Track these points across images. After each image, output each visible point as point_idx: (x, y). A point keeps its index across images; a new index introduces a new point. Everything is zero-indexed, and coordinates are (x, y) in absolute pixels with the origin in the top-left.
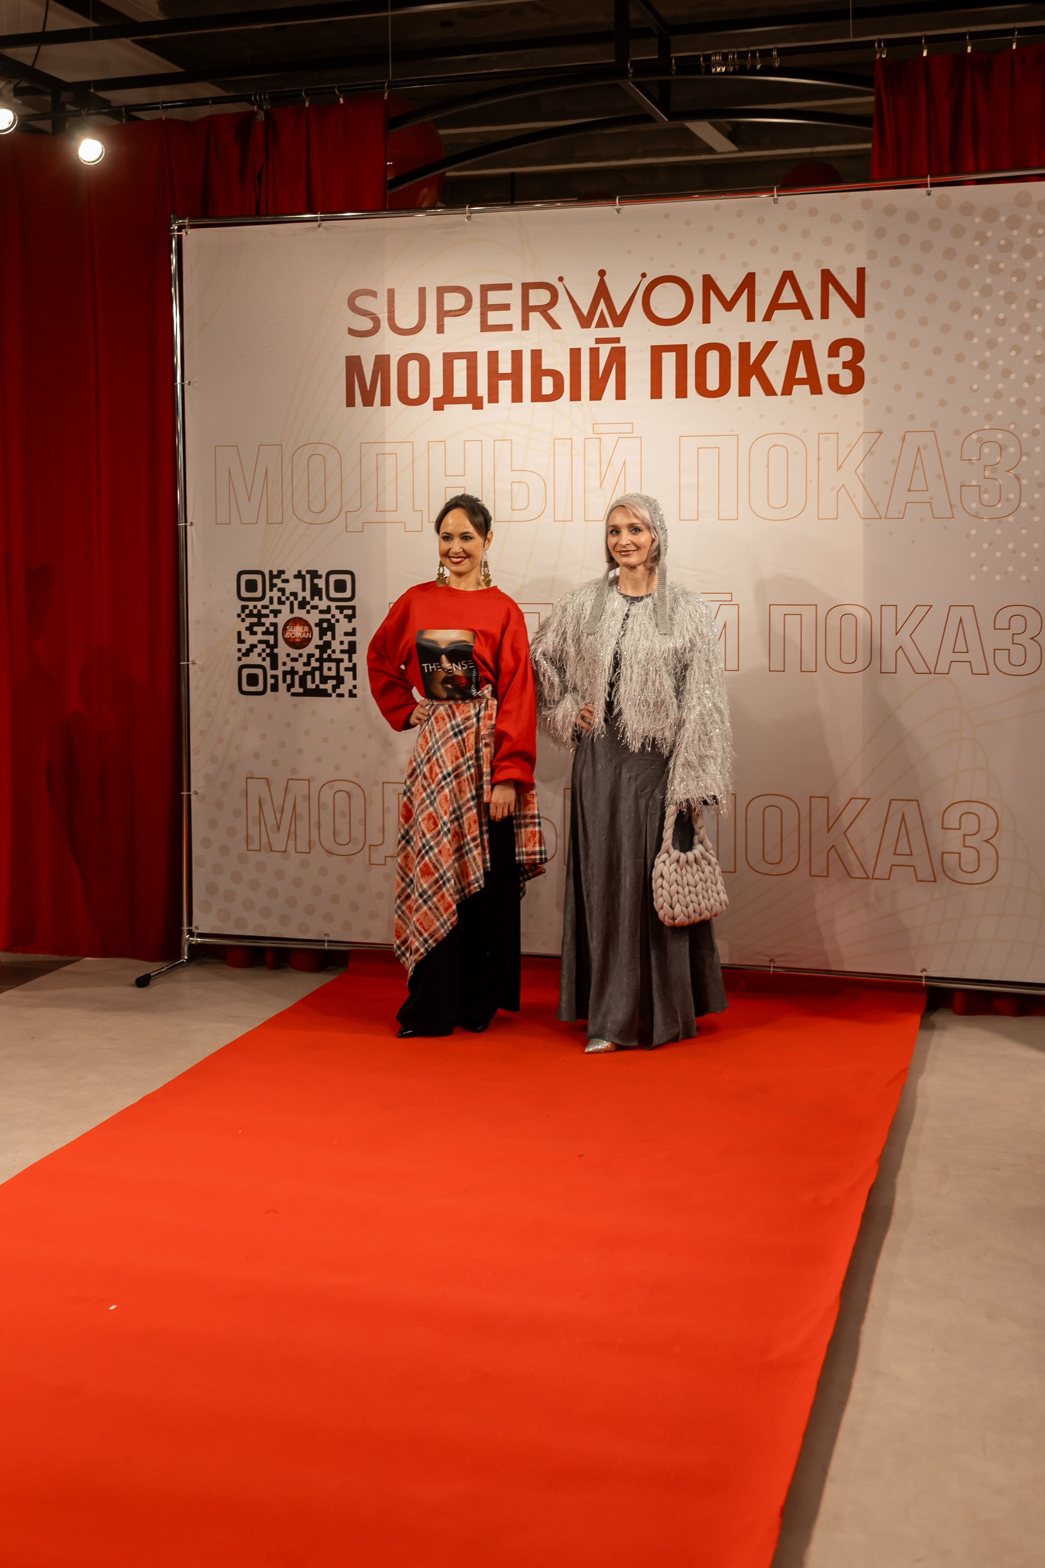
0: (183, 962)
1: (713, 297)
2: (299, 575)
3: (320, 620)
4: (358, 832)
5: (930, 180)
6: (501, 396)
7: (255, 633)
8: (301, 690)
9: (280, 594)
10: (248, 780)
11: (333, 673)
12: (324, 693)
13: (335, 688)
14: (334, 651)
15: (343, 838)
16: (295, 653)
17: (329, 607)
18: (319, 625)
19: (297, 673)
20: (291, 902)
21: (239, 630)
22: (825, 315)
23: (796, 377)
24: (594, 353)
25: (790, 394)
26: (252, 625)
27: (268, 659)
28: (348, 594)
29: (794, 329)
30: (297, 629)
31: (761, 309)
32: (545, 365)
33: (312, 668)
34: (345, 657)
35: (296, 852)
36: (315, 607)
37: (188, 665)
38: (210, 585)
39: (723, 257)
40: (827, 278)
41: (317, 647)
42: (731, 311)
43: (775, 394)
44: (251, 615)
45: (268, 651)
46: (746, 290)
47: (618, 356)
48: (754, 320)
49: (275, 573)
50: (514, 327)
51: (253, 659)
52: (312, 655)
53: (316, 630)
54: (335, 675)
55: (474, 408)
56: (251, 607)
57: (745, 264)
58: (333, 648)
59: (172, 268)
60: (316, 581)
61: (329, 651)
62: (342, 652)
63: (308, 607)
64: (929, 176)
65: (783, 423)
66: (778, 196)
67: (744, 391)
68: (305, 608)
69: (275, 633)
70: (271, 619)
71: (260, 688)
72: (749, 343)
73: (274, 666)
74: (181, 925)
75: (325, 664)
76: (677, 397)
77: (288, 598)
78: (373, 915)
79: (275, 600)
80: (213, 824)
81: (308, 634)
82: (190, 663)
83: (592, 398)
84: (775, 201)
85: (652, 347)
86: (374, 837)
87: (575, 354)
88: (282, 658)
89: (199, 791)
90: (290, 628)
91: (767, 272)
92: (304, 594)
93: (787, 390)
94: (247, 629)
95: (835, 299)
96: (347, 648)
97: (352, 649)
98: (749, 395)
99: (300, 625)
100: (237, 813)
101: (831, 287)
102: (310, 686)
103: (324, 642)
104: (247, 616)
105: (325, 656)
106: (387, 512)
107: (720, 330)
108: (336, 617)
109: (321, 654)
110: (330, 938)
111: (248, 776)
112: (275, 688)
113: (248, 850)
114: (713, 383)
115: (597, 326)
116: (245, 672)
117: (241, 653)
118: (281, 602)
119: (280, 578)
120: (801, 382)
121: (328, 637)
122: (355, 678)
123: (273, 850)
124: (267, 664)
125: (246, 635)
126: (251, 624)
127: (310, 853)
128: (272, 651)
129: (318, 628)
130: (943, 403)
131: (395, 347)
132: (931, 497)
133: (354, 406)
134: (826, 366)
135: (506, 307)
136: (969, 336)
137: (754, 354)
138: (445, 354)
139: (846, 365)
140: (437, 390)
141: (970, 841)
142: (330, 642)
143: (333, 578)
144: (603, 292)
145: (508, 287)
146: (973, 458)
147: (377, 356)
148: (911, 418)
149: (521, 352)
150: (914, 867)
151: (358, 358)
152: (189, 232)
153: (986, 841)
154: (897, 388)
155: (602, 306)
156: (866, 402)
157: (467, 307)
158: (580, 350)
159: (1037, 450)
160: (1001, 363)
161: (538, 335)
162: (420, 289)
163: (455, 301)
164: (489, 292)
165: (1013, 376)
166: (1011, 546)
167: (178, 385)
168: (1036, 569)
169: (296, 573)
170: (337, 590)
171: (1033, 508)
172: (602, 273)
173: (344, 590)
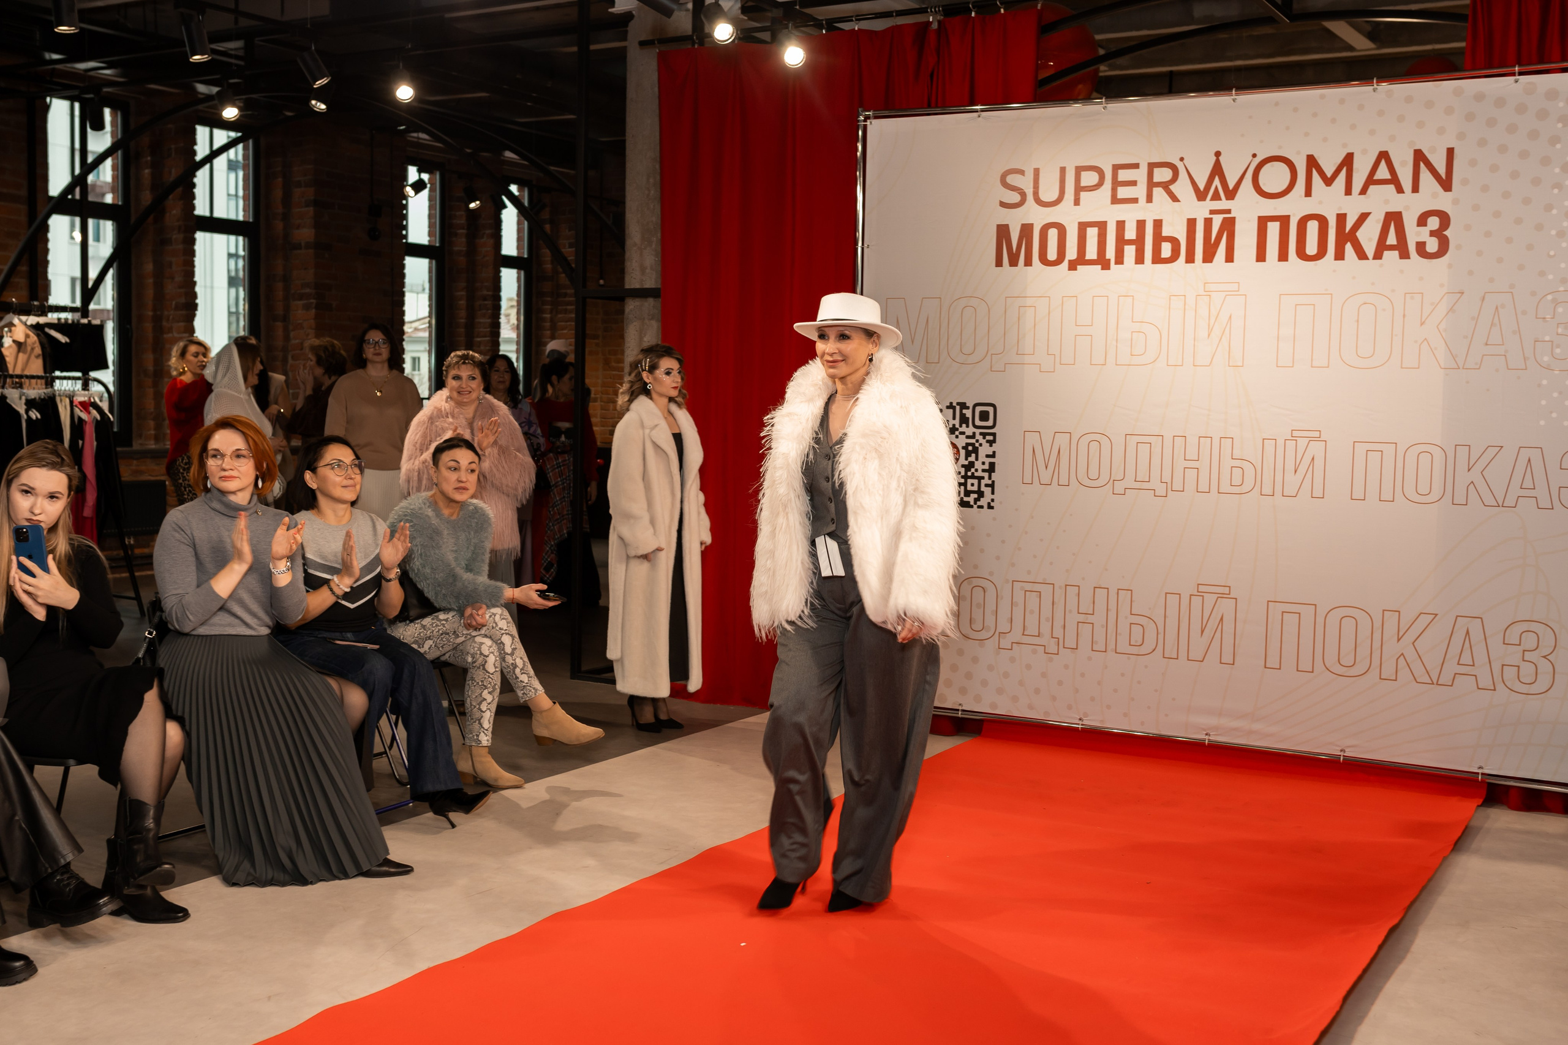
1: (1315, 173)
2: (951, 406)
3: (967, 443)
5: (1519, 70)
6: (1126, 259)
11: (975, 488)
13: (976, 500)
14: (976, 470)
15: (978, 626)
17: (974, 433)
18: (965, 448)
22: (1415, 189)
23: (1388, 243)
24: (1208, 222)
25: (1381, 258)
28: (990, 423)
29: (1387, 202)
31: (1358, 183)
32: (1164, 234)
34: (986, 475)
36: (962, 433)
39: (1325, 140)
40: (1419, 157)
41: (963, 466)
42: (1330, 186)
43: (1368, 259)
46: (1345, 168)
47: (1229, 225)
48: (1350, 194)
50: (1140, 200)
53: (963, 452)
54: (976, 489)
55: (1102, 269)
57: (1344, 145)
58: (976, 467)
59: (858, 154)
60: (964, 411)
61: (973, 470)
62: (984, 471)
63: (957, 433)
64: (1517, 66)
65: (1373, 284)
66: (1377, 85)
67: (1340, 255)
68: (954, 434)
72: (1345, 214)
75: (968, 480)
76: (1279, 260)
78: (1000, 691)
81: (956, 455)
83: (1204, 261)
84: (1375, 90)
85: (1260, 218)
86: (1003, 626)
87: (1191, 223)
91: (1364, 152)
92: (954, 422)
93: (1378, 256)
95: (1425, 175)
96: (987, 468)
97: (992, 469)
98: (1343, 259)
101: (1422, 165)
103: (969, 462)
105: (969, 474)
106: (1025, 355)
107: (1320, 203)
108: (980, 442)
110: (964, 709)
114: (1311, 248)
115: (1212, 199)
120: (1391, 248)
121: (972, 458)
122: (993, 493)
129: (964, 451)
130: (1521, 267)
131: (1038, 217)
132: (1506, 351)
133: (1002, 266)
134: (1414, 234)
135: (1133, 183)
136: (1549, 208)
137: (1349, 224)
138: (1080, 223)
139: (1433, 233)
140: (1071, 253)
141: (1528, 656)
142: (973, 462)
143: (978, 409)
144: (1217, 170)
145: (1136, 166)
146: (1547, 317)
147: (1022, 224)
148: (1491, 280)
149: (1144, 221)
150: (1475, 676)
151: (1007, 226)
152: (873, 123)
153: (1544, 657)
154: (1480, 253)
155: (1217, 182)
156: (1450, 266)
157: (1100, 184)
158: (1195, 220)
161: (1160, 207)
162: (1061, 168)
163: (1090, 179)
164: (1119, 171)
167: (859, 248)
169: (949, 405)
170: (981, 419)
172: (1218, 154)
173: (987, 419)
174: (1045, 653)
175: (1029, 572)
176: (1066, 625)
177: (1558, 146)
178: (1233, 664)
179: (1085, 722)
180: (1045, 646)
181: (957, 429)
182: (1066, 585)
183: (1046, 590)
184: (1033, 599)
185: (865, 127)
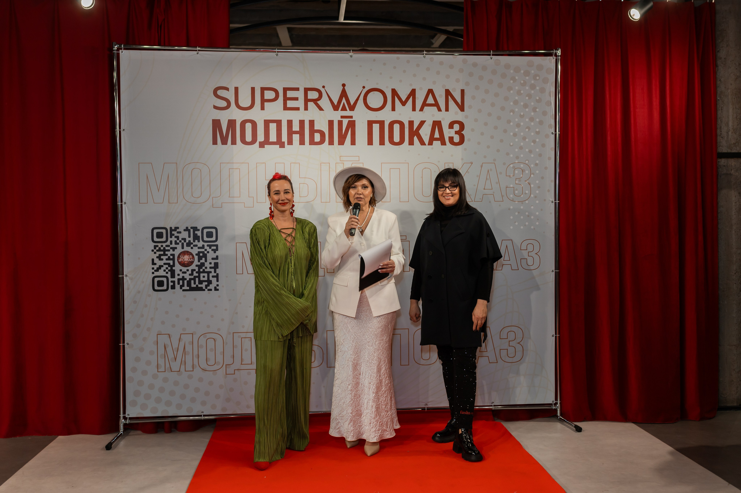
0: (121, 434)
1: (396, 99)
2: (187, 229)
3: (198, 252)
4: (219, 358)
5: (493, 53)
6: (294, 142)
7: (162, 260)
8: (188, 288)
9: (176, 239)
11: (206, 279)
12: (201, 289)
13: (206, 286)
14: (206, 268)
15: (211, 362)
16: (184, 269)
17: (203, 246)
18: (198, 254)
19: (186, 279)
20: (183, 397)
21: (153, 258)
22: (447, 109)
23: (435, 137)
24: (340, 123)
25: (432, 145)
26: (160, 255)
27: (169, 273)
28: (214, 239)
29: (433, 115)
30: (185, 257)
31: (418, 105)
32: (316, 128)
33: (194, 276)
34: (213, 270)
35: (185, 371)
36: (196, 246)
37: (123, 277)
38: (136, 235)
39: (401, 81)
40: (448, 93)
41: (197, 266)
42: (405, 106)
43: (426, 145)
44: (159, 250)
45: (169, 268)
46: (412, 96)
47: (352, 125)
48: (415, 111)
49: (173, 228)
50: (300, 109)
51: (161, 272)
52: (195, 270)
53: (196, 258)
55: (280, 147)
56: (160, 246)
57: (411, 85)
58: (205, 266)
60: (196, 232)
61: (204, 268)
62: (211, 268)
63: (192, 246)
64: (491, 51)
65: (429, 158)
66: (425, 55)
67: (411, 143)
68: (190, 246)
69: (173, 259)
70: (171, 252)
71: (165, 287)
72: (413, 121)
73: (173, 276)
74: (119, 414)
75: (201, 274)
76: (380, 145)
77: (180, 241)
78: (228, 400)
79: (173, 243)
80: (138, 360)
81: (191, 259)
82: (124, 276)
83: (339, 144)
84: (424, 57)
85: (368, 121)
86: (228, 361)
87: (331, 123)
88: (177, 272)
89: (129, 343)
90: (182, 256)
91: (421, 89)
92: (189, 239)
93: (430, 143)
94: (157, 257)
95: (451, 103)
96: (213, 266)
97: (216, 266)
98: (413, 145)
99: (187, 255)
100: (152, 353)
101: (449, 97)
102: (193, 285)
103: (201, 263)
104: (157, 251)
105: (201, 270)
106: (235, 198)
107: (400, 114)
109: (199, 270)
110: (204, 414)
111: (159, 334)
112: (173, 287)
113: (158, 372)
114: (397, 139)
115: (341, 111)
116: (156, 280)
117: (154, 270)
118: (176, 243)
119: (176, 231)
120: (437, 139)
121: (203, 261)
122: (218, 281)
123: (172, 371)
124: (169, 275)
125: (156, 261)
126: (159, 255)
127: (193, 371)
128: (172, 268)
129: (197, 256)
130: (498, 151)
131: (239, 116)
132: (494, 192)
133: (217, 144)
134: (448, 133)
135: (296, 99)
136: (509, 122)
137: (415, 127)
138: (265, 120)
139: (456, 133)
140: (261, 137)
141: (511, 343)
142: (204, 263)
143: (205, 231)
144: (344, 94)
145: (297, 89)
146: (511, 175)
147: (229, 120)
148: (485, 157)
149: (304, 121)
150: (488, 356)
151: (219, 121)
152: (123, 52)
153: (518, 343)
154: (479, 143)
155: (344, 100)
156: (465, 149)
157: (276, 98)
158: (333, 121)
159: (537, 172)
160: (522, 134)
161: (312, 113)
162: (252, 88)
163: (270, 95)
164: (287, 91)
165: (527, 140)
166: (527, 214)
167: (117, 131)
168: (537, 223)
169: (185, 229)
170: (207, 237)
171: (536, 197)
172: (344, 85)
173: (212, 237)
175: (243, 327)
177: (512, 92)
181: (192, 243)
184: (247, 342)
185: (118, 55)
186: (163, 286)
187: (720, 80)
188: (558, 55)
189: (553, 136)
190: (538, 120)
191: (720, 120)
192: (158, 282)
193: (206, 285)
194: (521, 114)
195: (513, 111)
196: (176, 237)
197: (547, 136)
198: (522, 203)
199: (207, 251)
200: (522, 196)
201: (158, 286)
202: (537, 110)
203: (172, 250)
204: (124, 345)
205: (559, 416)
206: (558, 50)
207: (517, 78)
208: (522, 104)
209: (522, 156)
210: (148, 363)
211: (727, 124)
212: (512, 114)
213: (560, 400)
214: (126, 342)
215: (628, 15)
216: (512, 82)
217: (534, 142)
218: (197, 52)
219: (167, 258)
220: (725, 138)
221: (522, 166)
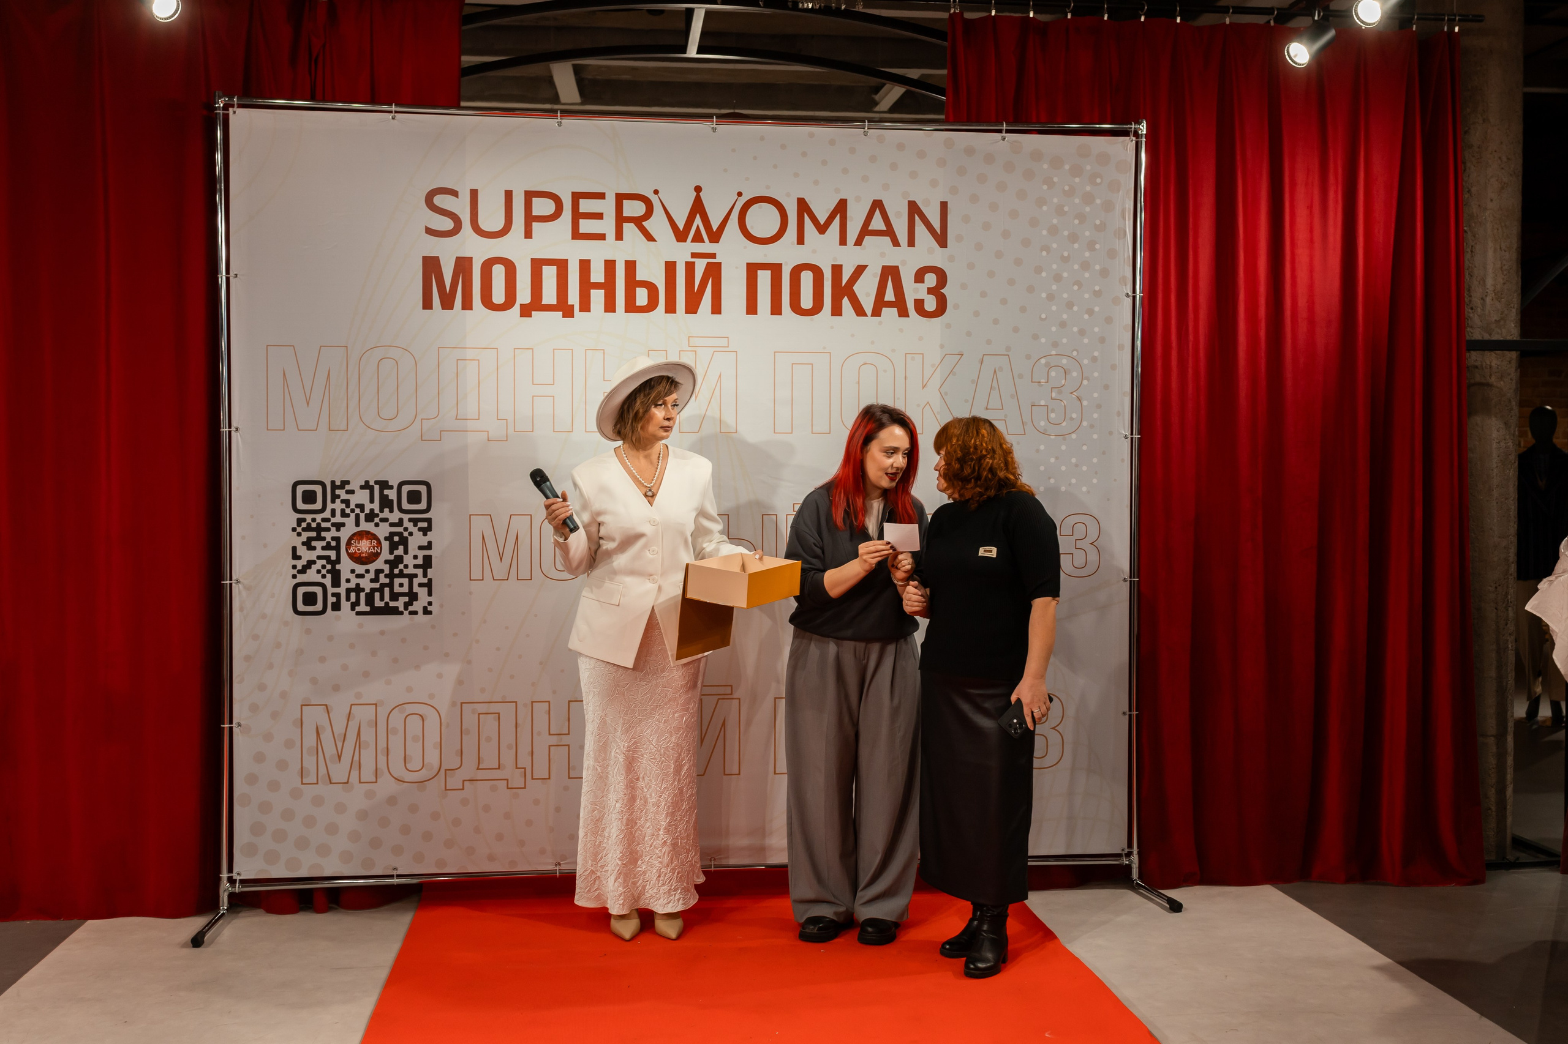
0: (223, 914)
2: (366, 486)
3: (390, 533)
4: (433, 758)
5: (1006, 127)
6: (593, 306)
7: (314, 548)
8: (368, 609)
9: (343, 506)
10: (303, 707)
11: (405, 589)
12: (395, 611)
13: (406, 605)
14: (406, 567)
15: (415, 763)
16: (360, 569)
17: (401, 520)
18: (389, 538)
19: (363, 590)
20: (354, 836)
21: (294, 545)
22: (911, 243)
23: (886, 299)
24: (690, 267)
25: (879, 315)
26: (310, 539)
27: (329, 576)
28: (423, 505)
29: (883, 255)
30: (363, 543)
31: (852, 235)
32: (638, 278)
33: (381, 584)
34: (420, 572)
35: (360, 782)
36: (385, 520)
37: (231, 584)
38: (259, 496)
39: (816, 183)
40: (914, 209)
41: (386, 562)
42: (824, 234)
43: (865, 315)
44: (309, 528)
45: (329, 567)
46: (839, 215)
47: (714, 271)
48: (846, 245)
49: (338, 483)
50: (607, 237)
51: (312, 575)
52: (382, 571)
53: (386, 545)
54: (407, 591)
55: (563, 317)
56: (309, 520)
57: (837, 191)
58: (405, 562)
60: (386, 492)
61: (401, 566)
62: (416, 566)
63: (377, 520)
65: (873, 343)
66: (868, 129)
67: (837, 311)
68: (373, 521)
69: (337, 548)
70: (333, 532)
71: (319, 607)
72: (841, 266)
73: (336, 583)
74: (219, 871)
76: (772, 314)
77: (353, 511)
78: (449, 843)
79: (338, 513)
80: (260, 758)
81: (376, 548)
82: (233, 582)
83: (687, 312)
84: (867, 134)
85: (748, 264)
86: (451, 761)
87: (670, 267)
88: (345, 574)
89: (242, 723)
90: (355, 542)
91: (858, 199)
92: (372, 506)
93: (876, 312)
94: (303, 544)
95: (920, 227)
96: (421, 563)
97: (427, 563)
98: (841, 315)
99: (367, 540)
100: (289, 744)
101: (917, 217)
102: (378, 603)
103: (395, 556)
104: (304, 530)
105: (396, 571)
106: (468, 421)
107: (814, 251)
109: (391, 570)
110: (400, 872)
111: (305, 704)
112: (336, 607)
113: (302, 784)
114: (807, 302)
115: (693, 240)
116: (301, 591)
117: (296, 570)
118: (344, 514)
119: (344, 488)
120: (890, 304)
121: (400, 551)
122: (430, 594)
123: (333, 782)
124: (328, 581)
125: (302, 551)
126: (308, 538)
127: (376, 782)
128: (333, 567)
129: (387, 542)
130: (1016, 330)
131: (478, 250)
132: (1006, 416)
133: (431, 308)
134: (913, 291)
135: (599, 216)
136: (1038, 270)
137: (845, 279)
138: (533, 260)
139: (930, 291)
140: (524, 295)
142: (402, 556)
143: (406, 489)
144: (698, 208)
145: (601, 196)
146: (1042, 381)
147: (457, 258)
148: (989, 342)
149: (614, 262)
151: (437, 259)
152: (237, 112)
153: (1054, 728)
154: (976, 314)
155: (698, 221)
156: (948, 326)
157: (557, 214)
158: (675, 263)
159: (1096, 374)
160: (1065, 296)
161: (632, 246)
162: (506, 192)
163: (544, 207)
164: (580, 200)
165: (1075, 308)
166: (1074, 460)
167: (221, 277)
168: (1095, 481)
169: (364, 484)
170: (410, 502)
171: (1092, 426)
172: (698, 189)
173: (419, 501)
174: (508, 788)
175: (483, 690)
176: (534, 750)
177: (1045, 208)
178: (739, 774)
179: (563, 867)
180: (507, 780)
181: (377, 515)
182: (532, 702)
183: (507, 711)
184: (489, 723)
185: (226, 117)
186: (314, 603)
187: (1469, 191)
188: (1140, 132)
189: (1130, 300)
190: (1097, 267)
191: (1467, 274)
192: (305, 595)
193: (405, 603)
194: (1063, 255)
195: (1046, 248)
196: (343, 501)
197: (1116, 301)
198: (1064, 439)
199: (409, 531)
200: (1064, 424)
201: (305, 603)
202: (1097, 246)
203: (335, 528)
204: (232, 727)
205: (1135, 880)
206: (1140, 124)
207: (1055, 179)
208: (1066, 233)
209: (1065, 341)
210: (282, 765)
211: (1483, 281)
212: (1044, 253)
213: (1138, 847)
214: (235, 721)
215: (1285, 56)
216: (1045, 187)
217: (1090, 312)
218: (392, 114)
219: (325, 545)
220: (1479, 310)
221: (1064, 361)
